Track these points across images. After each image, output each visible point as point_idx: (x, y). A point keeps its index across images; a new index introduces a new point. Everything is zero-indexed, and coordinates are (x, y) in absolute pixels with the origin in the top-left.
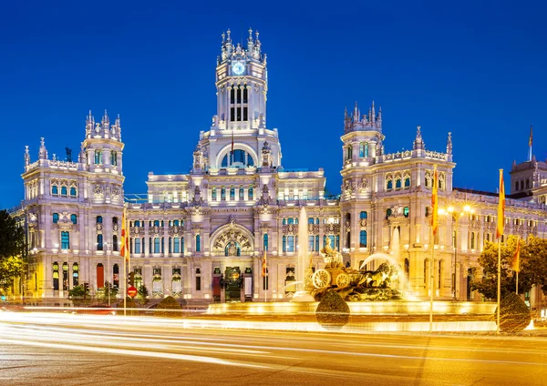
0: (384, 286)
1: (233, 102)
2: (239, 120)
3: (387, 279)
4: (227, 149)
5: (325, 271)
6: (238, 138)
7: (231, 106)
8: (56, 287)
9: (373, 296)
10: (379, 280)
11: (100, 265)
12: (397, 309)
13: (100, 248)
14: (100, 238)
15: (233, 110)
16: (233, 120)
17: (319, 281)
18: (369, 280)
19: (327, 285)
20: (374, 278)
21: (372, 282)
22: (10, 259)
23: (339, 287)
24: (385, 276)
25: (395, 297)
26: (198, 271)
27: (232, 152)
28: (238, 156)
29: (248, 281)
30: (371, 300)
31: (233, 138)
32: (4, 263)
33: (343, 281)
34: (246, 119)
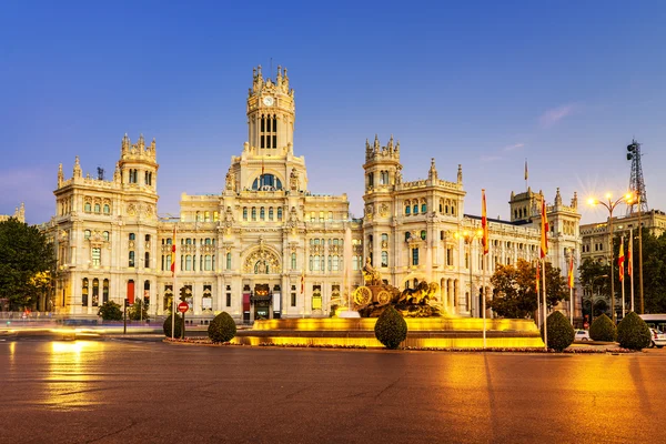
0: (423, 303)
1: (263, 130)
2: (269, 147)
3: (426, 297)
4: (258, 173)
5: (367, 288)
6: (268, 163)
7: (261, 134)
8: (85, 303)
9: (414, 313)
10: (419, 298)
11: (131, 282)
12: (443, 325)
13: (132, 265)
14: (131, 255)
15: (263, 137)
16: (263, 146)
17: (360, 297)
18: (409, 297)
19: (369, 302)
20: (414, 295)
21: (411, 299)
22: (38, 275)
23: (381, 304)
24: (424, 294)
25: (434, 313)
26: (229, 288)
27: (262, 176)
28: (268, 179)
29: (276, 297)
30: (413, 316)
31: (263, 163)
32: (32, 279)
33: (385, 298)
34: (275, 147)
